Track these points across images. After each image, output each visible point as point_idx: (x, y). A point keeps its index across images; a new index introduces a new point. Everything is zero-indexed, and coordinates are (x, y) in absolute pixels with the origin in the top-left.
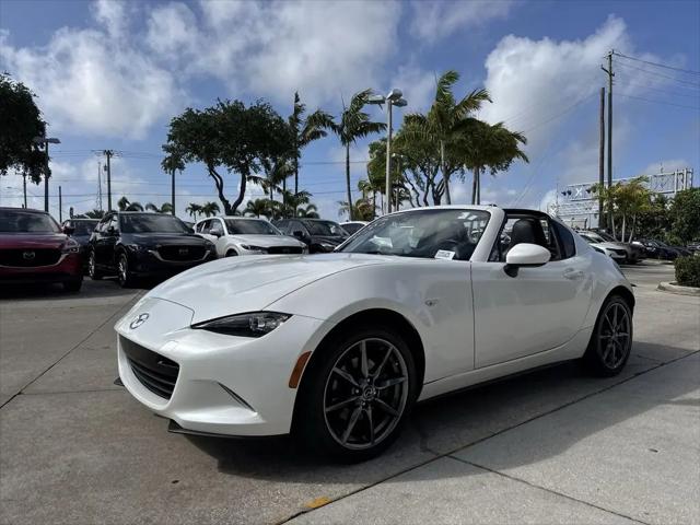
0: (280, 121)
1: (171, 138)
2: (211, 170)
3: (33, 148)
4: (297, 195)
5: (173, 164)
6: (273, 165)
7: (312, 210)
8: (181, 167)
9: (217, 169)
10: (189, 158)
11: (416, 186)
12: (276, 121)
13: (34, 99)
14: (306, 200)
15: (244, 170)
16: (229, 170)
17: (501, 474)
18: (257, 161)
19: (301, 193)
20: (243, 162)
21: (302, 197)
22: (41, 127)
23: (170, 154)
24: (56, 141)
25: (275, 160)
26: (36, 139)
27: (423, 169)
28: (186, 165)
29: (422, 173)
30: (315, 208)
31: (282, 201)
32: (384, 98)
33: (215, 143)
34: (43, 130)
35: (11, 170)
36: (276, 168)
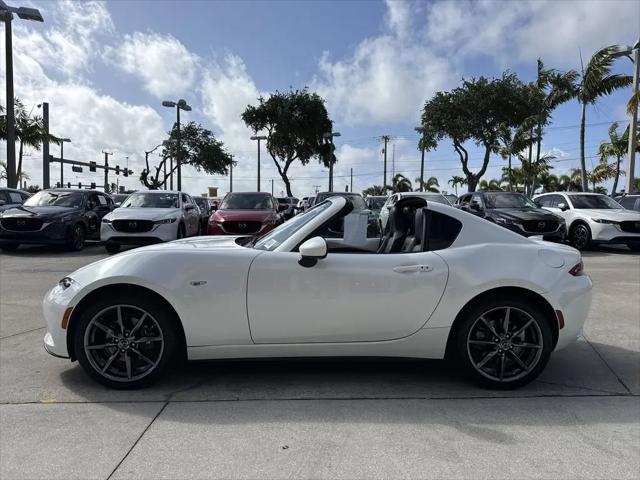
1: (424, 120)
2: (457, 144)
3: (324, 142)
4: (538, 162)
5: (427, 143)
6: (513, 137)
8: (434, 145)
9: (462, 144)
10: (441, 136)
13: (325, 104)
16: (477, 144)
21: (542, 164)
22: (329, 124)
23: (423, 136)
24: (338, 135)
26: (326, 134)
28: (438, 143)
32: (631, 47)
33: (460, 121)
34: (331, 127)
35: (312, 159)
36: (516, 137)
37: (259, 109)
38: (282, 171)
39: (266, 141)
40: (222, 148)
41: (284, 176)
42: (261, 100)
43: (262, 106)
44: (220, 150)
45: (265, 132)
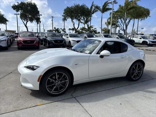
0: (88, 8)
1: (64, 13)
2: (72, 21)
3: (37, 17)
4: (90, 26)
5: (65, 19)
6: (85, 19)
7: (95, 30)
9: (73, 20)
10: (68, 18)
11: (121, 23)
12: (87, 8)
13: (37, 6)
14: (92, 28)
15: (79, 20)
16: (76, 21)
17: (80, 104)
18: (82, 18)
19: (91, 26)
20: (79, 18)
21: (91, 27)
22: (38, 12)
23: (64, 17)
24: (41, 15)
25: (86, 18)
26: (38, 15)
27: (123, 19)
28: (67, 20)
29: (123, 20)
30: (96, 29)
31: (87, 28)
32: (112, 2)
33: (73, 14)
34: (39, 12)
35: (34, 21)
36: (86, 20)
37: (17, 6)
38: (25, 24)
39: (20, 15)
40: (4, 16)
41: (26, 26)
42: (18, 3)
43: (18, 4)
44: (3, 17)
45: (19, 13)
